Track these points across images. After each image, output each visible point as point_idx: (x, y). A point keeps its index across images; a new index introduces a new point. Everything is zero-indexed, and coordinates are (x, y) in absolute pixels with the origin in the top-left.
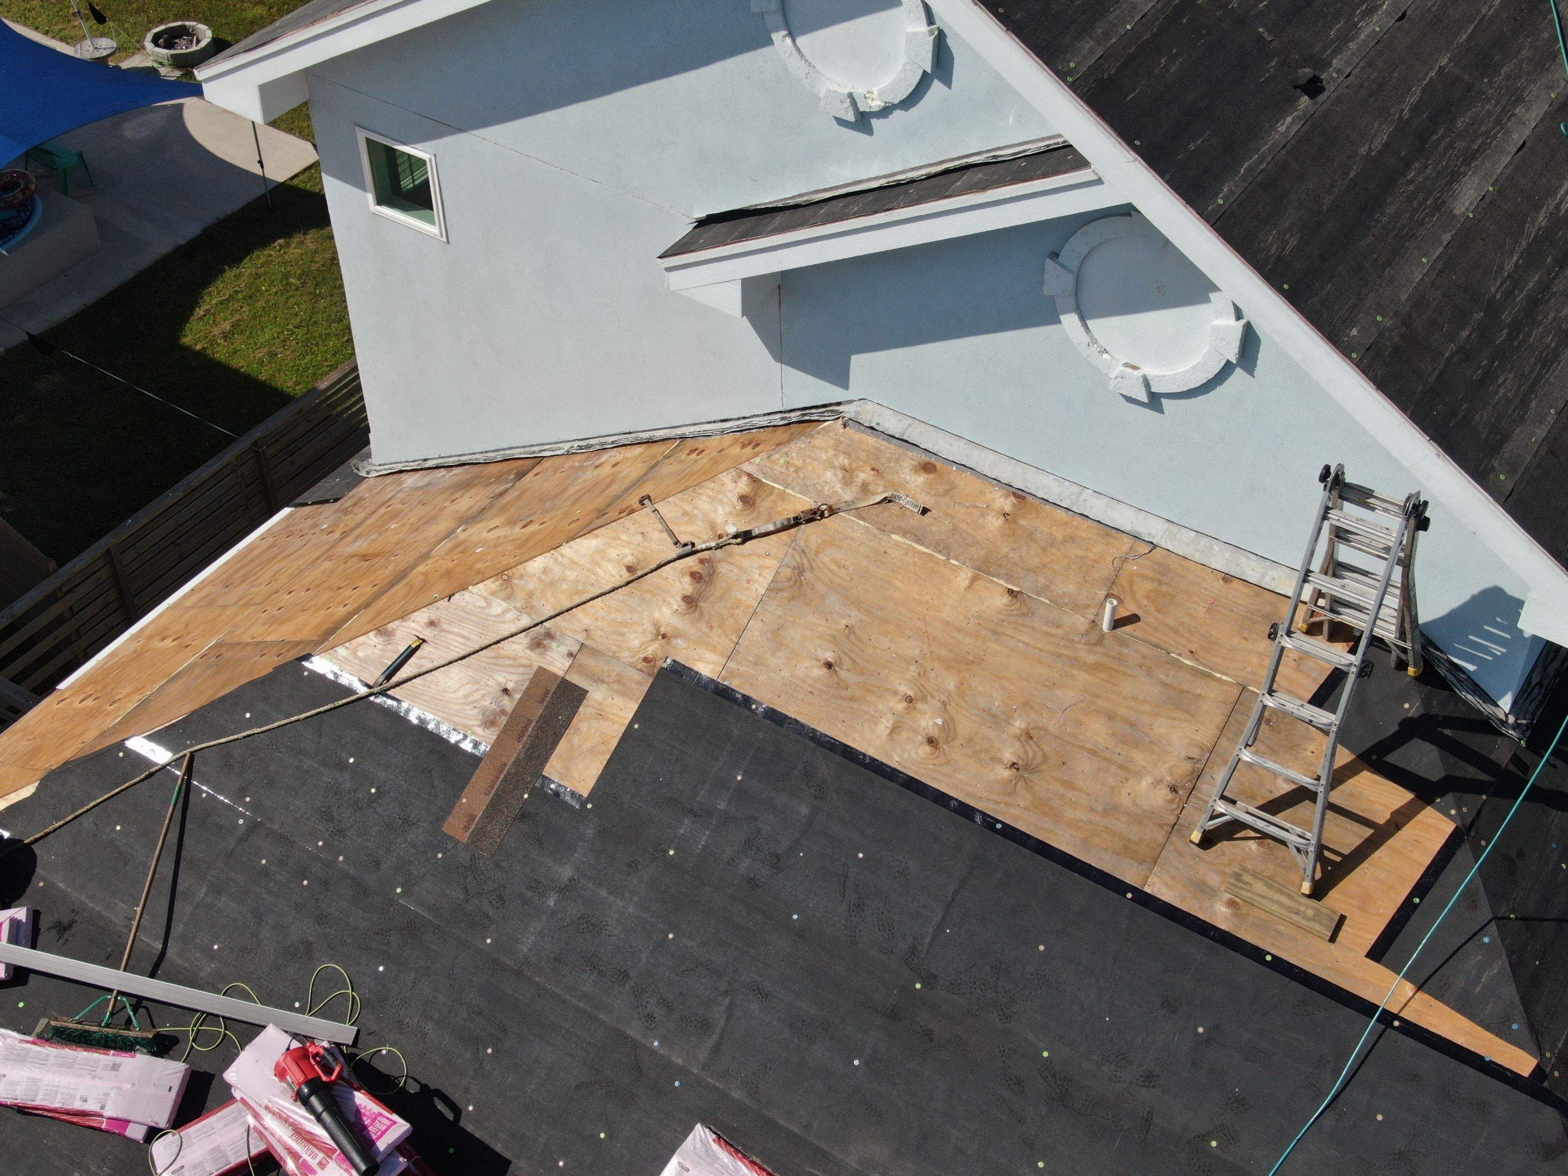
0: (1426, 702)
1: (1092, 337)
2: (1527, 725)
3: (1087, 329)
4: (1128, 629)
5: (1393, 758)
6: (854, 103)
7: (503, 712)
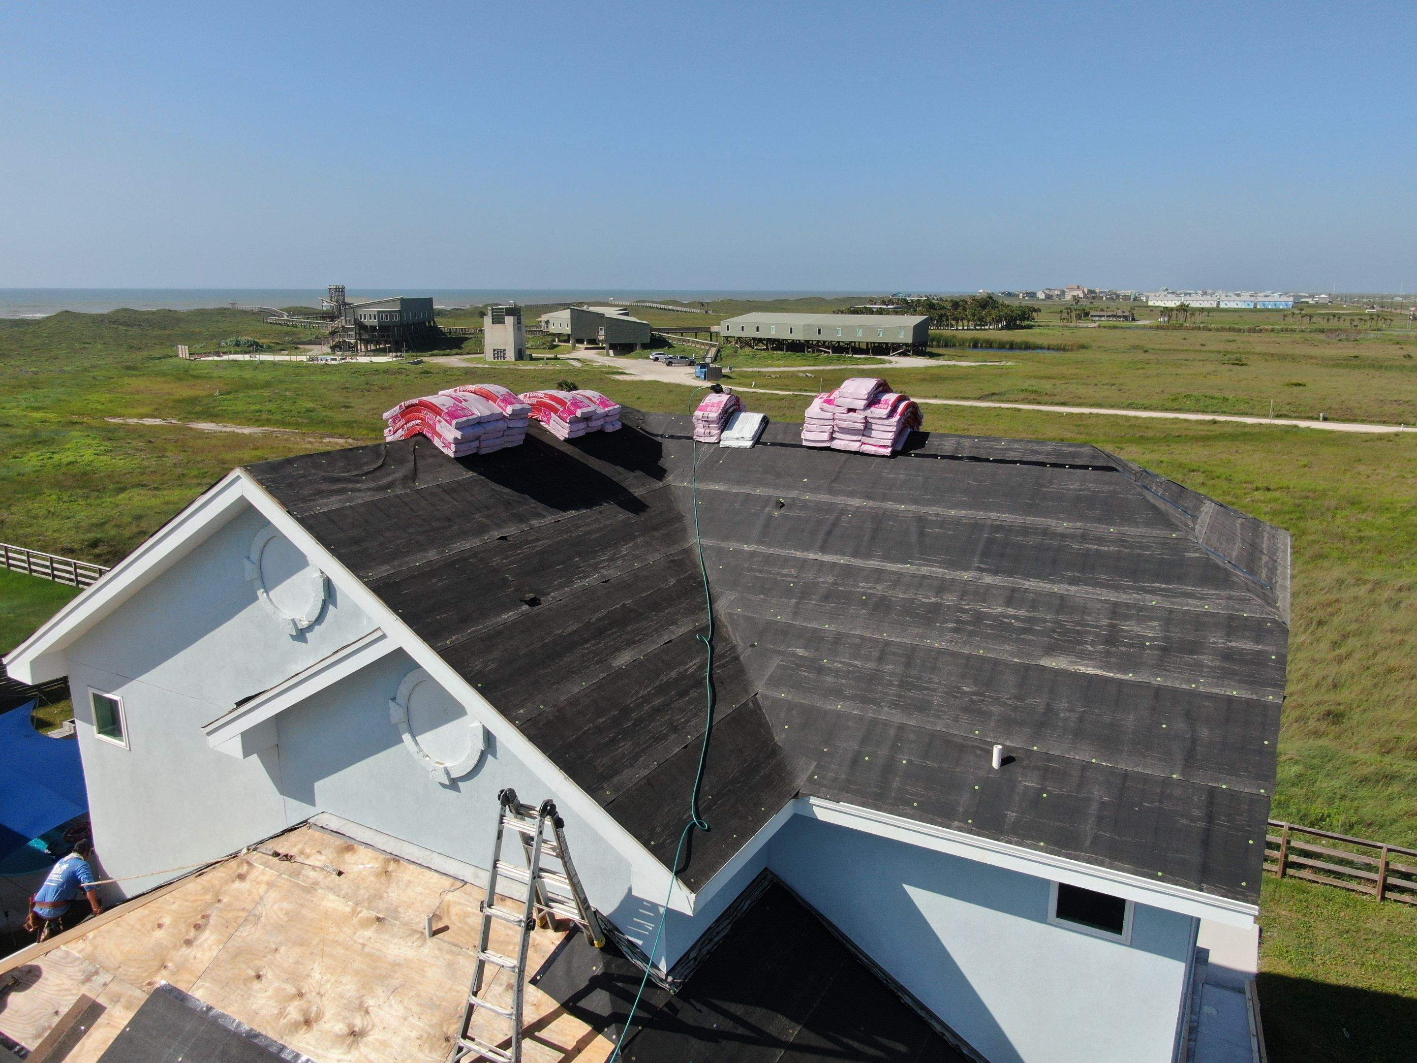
0: (607, 965)
1: (419, 748)
2: (680, 983)
3: (417, 743)
4: (440, 935)
5: (583, 1004)
6: (295, 624)
7: (49, 1027)
